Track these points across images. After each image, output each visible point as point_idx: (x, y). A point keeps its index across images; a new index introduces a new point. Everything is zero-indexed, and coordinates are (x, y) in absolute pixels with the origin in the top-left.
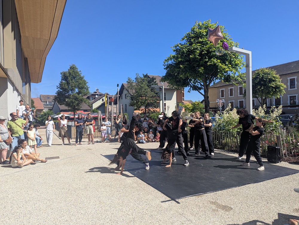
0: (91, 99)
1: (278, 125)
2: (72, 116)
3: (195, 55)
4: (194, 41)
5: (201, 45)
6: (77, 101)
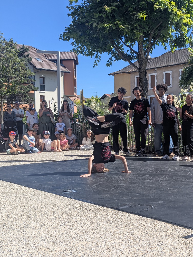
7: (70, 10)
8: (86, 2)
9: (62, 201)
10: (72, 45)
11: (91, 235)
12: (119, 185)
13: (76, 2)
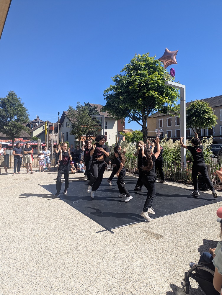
0: (31, 126)
1: (209, 154)
2: (10, 144)
3: (134, 87)
4: (133, 73)
5: (140, 77)
6: (16, 129)
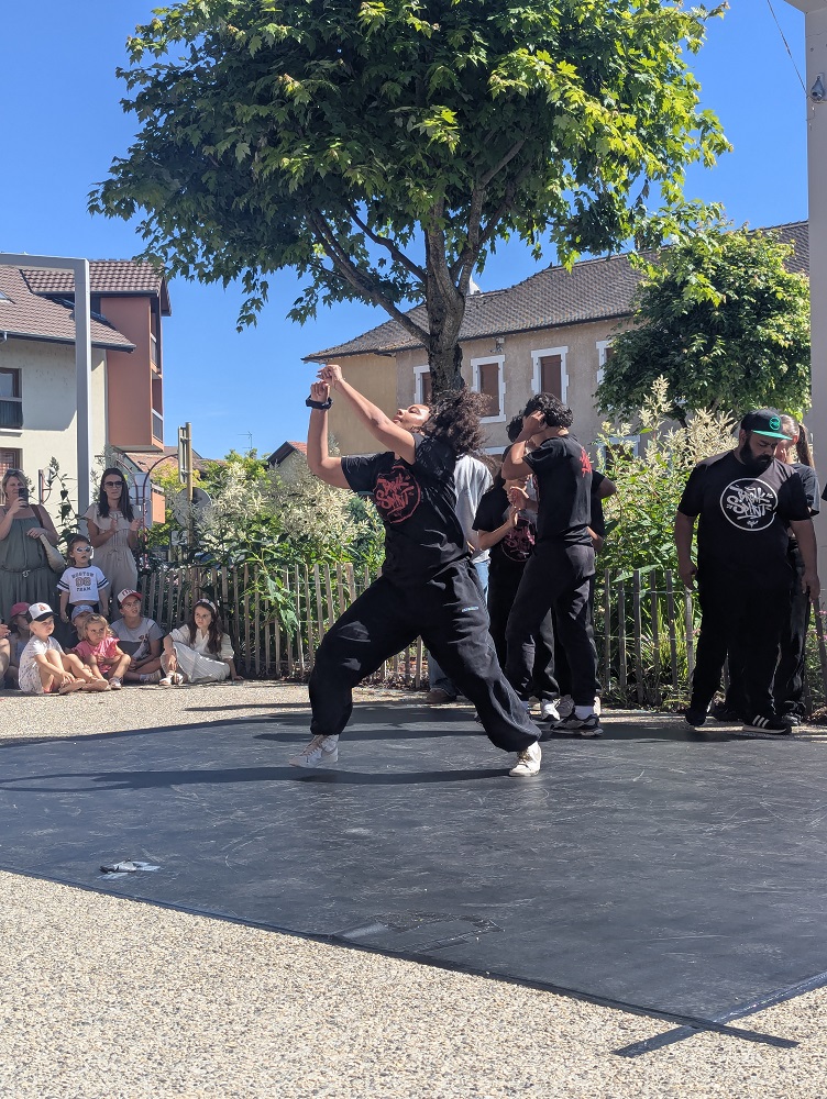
7: (131, 85)
8: (201, 54)
9: (91, 912)
10: (144, 236)
11: (218, 1058)
12: (346, 836)
13: (157, 53)
